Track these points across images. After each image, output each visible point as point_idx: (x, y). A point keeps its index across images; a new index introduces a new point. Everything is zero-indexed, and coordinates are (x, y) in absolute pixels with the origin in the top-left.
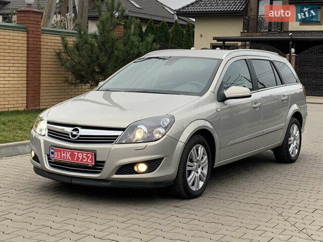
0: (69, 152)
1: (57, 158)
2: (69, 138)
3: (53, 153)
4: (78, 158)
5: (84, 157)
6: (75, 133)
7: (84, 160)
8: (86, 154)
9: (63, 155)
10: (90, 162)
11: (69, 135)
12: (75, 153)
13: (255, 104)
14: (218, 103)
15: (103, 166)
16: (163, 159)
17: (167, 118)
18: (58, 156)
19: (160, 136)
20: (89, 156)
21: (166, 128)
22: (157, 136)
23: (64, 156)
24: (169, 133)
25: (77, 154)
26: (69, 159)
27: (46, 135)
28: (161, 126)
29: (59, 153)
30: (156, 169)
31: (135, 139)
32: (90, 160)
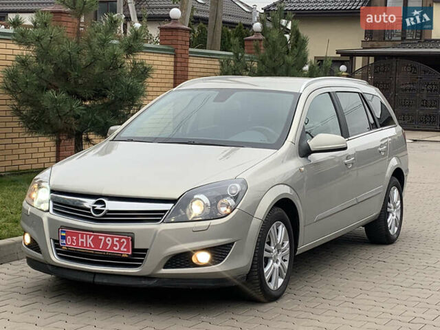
0: (91, 236)
1: (71, 244)
2: (91, 215)
3: (64, 238)
4: (106, 244)
5: (115, 243)
6: (99, 207)
7: (114, 248)
8: (118, 239)
9: (80, 240)
10: (125, 250)
11: (89, 210)
12: (100, 237)
13: (347, 159)
14: (300, 158)
15: (144, 256)
16: (232, 244)
17: (236, 183)
18: (72, 241)
19: (228, 211)
20: (124, 242)
21: (236, 198)
22: (223, 210)
23: (82, 242)
24: (241, 207)
25: (103, 238)
26: (90, 247)
27: (51, 211)
28: (228, 196)
29: (75, 238)
30: (224, 258)
31: (192, 216)
32: (124, 248)
